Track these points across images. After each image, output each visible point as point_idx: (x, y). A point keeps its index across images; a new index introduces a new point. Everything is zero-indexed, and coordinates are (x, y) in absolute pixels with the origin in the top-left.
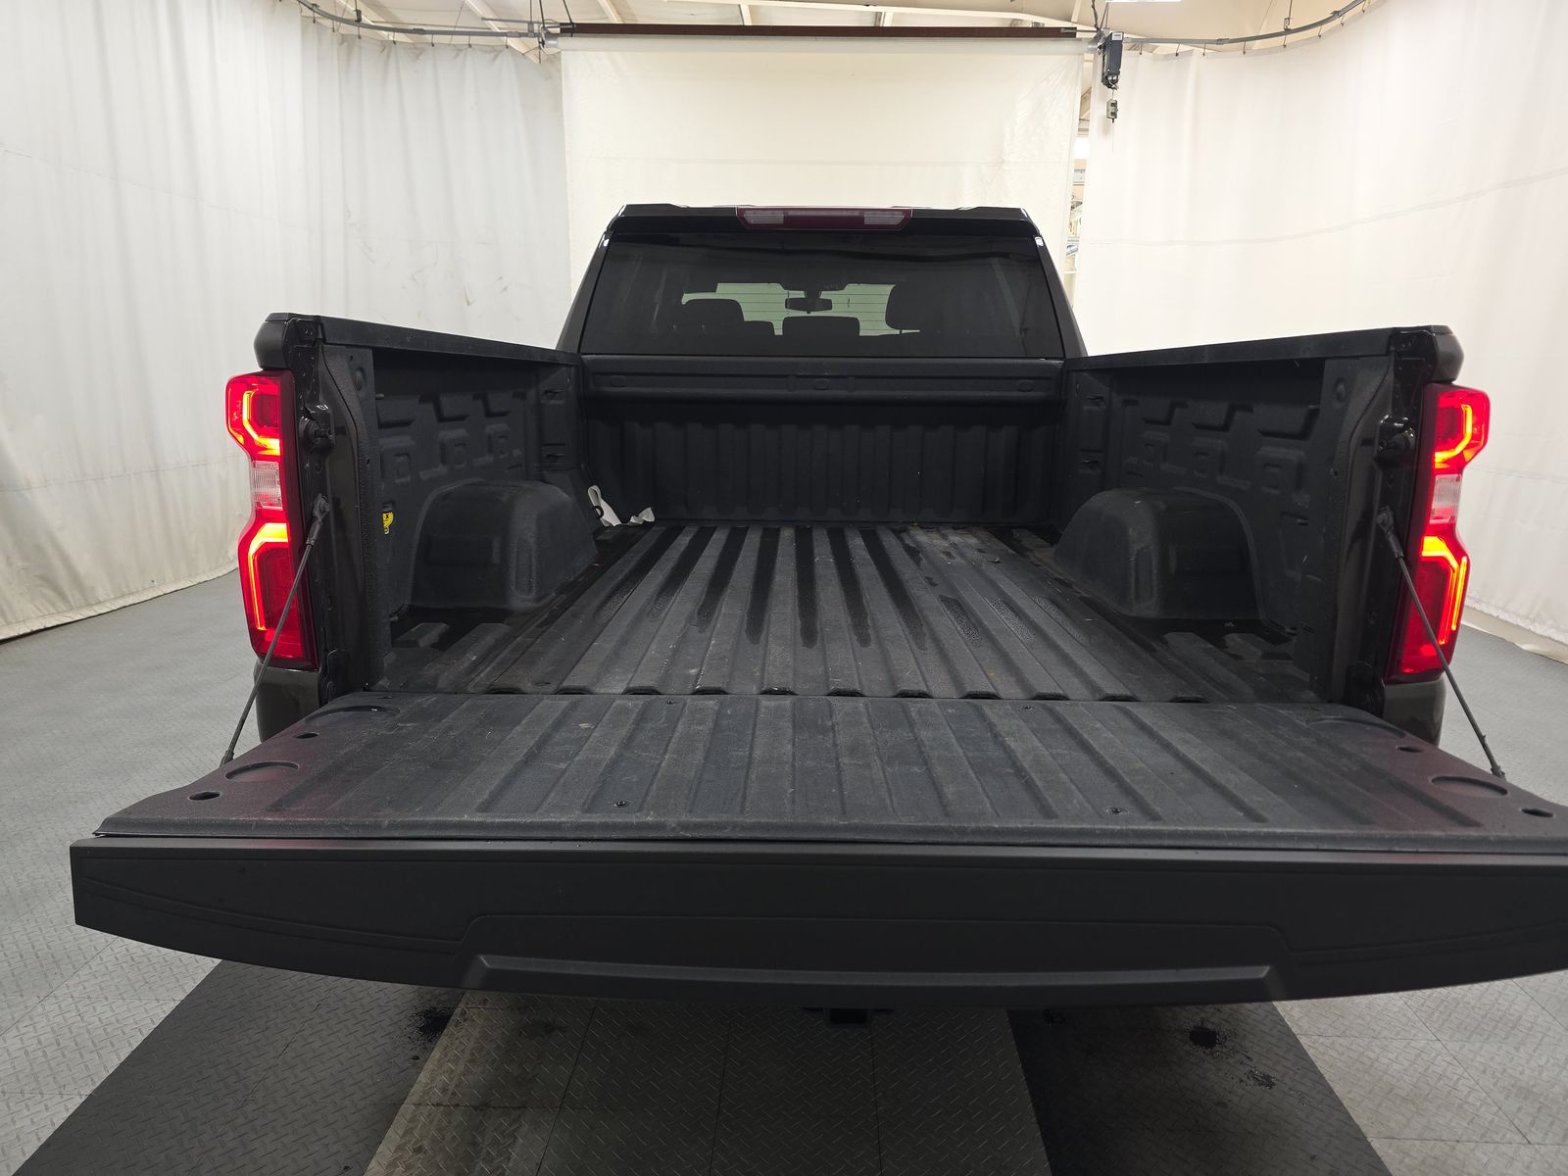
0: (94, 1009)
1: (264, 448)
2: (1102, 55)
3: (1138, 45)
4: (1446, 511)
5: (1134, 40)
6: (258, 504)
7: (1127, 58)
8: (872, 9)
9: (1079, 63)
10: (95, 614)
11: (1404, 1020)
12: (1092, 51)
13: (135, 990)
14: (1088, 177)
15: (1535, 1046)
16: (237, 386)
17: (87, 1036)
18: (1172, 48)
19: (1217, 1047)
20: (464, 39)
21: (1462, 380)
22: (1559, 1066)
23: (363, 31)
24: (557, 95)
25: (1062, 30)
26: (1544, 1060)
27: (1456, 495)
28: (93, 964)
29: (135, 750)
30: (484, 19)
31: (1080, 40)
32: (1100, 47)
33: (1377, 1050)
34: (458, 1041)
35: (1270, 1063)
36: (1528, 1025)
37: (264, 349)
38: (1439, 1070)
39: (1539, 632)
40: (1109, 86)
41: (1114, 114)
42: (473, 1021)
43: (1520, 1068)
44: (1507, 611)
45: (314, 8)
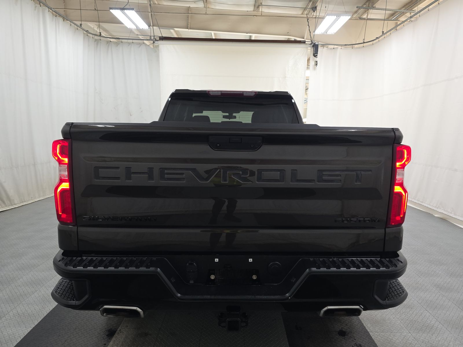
0: (6, 330)
1: (63, 161)
2: (313, 48)
3: (323, 45)
4: (401, 179)
5: (322, 44)
6: (61, 177)
7: (320, 49)
8: (248, 34)
9: (307, 50)
10: (14, 208)
11: (400, 327)
12: (310, 47)
13: (19, 324)
14: (310, 81)
15: (437, 334)
16: (55, 143)
17: (3, 339)
18: (332, 46)
19: (346, 336)
20: (131, 41)
21: (403, 143)
22: (444, 340)
23: (101, 38)
24: (158, 57)
25: (302, 41)
26: (440, 338)
27: (403, 175)
28: (6, 316)
29: (23, 250)
30: (137, 35)
31: (307, 44)
32: (312, 46)
33: (392, 336)
34: (118, 339)
35: (361, 341)
36: (435, 328)
37: (64, 133)
38: (410, 342)
39: (439, 211)
40: (315, 57)
41: (317, 64)
42: (123, 332)
43: (433, 341)
44: (430, 205)
45: (87, 32)
